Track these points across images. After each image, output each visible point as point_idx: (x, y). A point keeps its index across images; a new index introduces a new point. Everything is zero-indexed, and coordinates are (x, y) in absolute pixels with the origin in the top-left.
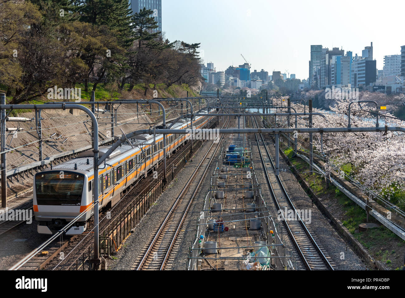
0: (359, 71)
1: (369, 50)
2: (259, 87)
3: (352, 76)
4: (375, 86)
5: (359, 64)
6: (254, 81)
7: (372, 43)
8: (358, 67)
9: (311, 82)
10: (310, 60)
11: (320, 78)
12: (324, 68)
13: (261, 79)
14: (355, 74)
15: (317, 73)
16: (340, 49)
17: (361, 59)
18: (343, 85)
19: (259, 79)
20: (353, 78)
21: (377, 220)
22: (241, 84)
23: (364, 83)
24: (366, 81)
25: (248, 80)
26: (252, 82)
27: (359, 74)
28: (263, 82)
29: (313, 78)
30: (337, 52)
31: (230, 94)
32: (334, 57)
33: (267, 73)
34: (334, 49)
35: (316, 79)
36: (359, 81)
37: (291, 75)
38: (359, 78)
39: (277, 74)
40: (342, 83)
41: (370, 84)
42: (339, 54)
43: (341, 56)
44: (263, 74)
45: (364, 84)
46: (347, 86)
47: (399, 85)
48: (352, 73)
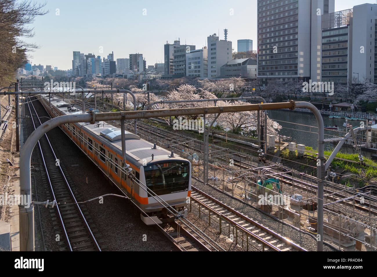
0: (106, 66)
1: (111, 55)
2: (38, 74)
3: (102, 69)
4: (116, 75)
5: (106, 63)
6: (35, 71)
7: (113, 52)
8: (105, 65)
9: (74, 72)
10: (73, 60)
11: (81, 70)
12: (83, 64)
13: (40, 70)
14: (104, 69)
15: (78, 67)
16: (93, 54)
17: (107, 60)
18: (96, 74)
19: (38, 70)
20: (102, 70)
22: (26, 72)
23: (110, 73)
24: (110, 72)
25: (31, 70)
26: (33, 72)
27: (106, 68)
28: (41, 72)
29: (76, 70)
30: (90, 56)
31: (24, 79)
32: (90, 59)
33: (42, 66)
34: (89, 54)
35: (78, 70)
36: (106, 72)
37: (55, 68)
38: (106, 70)
39: (49, 67)
40: (95, 73)
41: (113, 74)
42: (93, 57)
43: (94, 58)
44: (40, 67)
45: (109, 74)
46: (99, 75)
47: (132, 75)
48: (102, 68)
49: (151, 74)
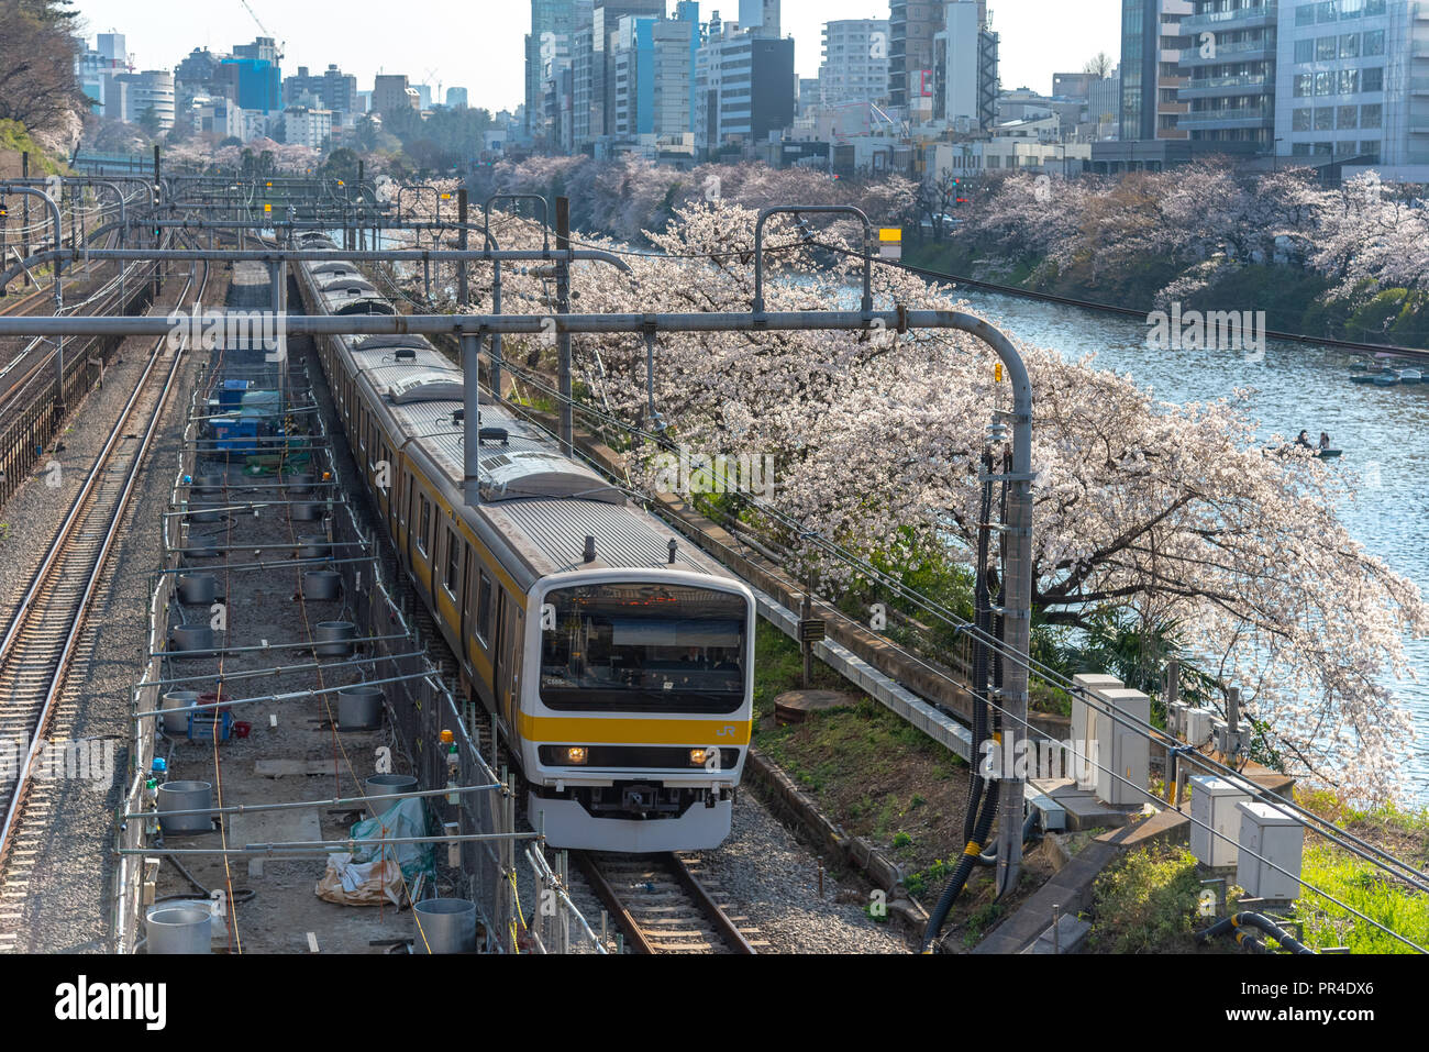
0: (725, 80)
2: (320, 138)
3: (700, 103)
4: (789, 142)
5: (724, 52)
6: (297, 112)
8: (724, 66)
9: (532, 123)
10: (529, 31)
11: (571, 107)
12: (585, 66)
13: (328, 105)
14: (712, 95)
15: (559, 85)
17: (735, 33)
18: (664, 138)
19: (319, 104)
20: (701, 109)
21: (843, 677)
22: (243, 124)
23: (747, 129)
24: (753, 121)
25: (274, 107)
26: (289, 117)
27: (725, 94)
28: (336, 119)
29: (543, 104)
31: (201, 165)
32: (626, 23)
33: (350, 80)
35: (554, 109)
36: (726, 123)
37: (451, 92)
38: (725, 108)
39: (391, 86)
40: (658, 130)
41: (771, 133)
42: (648, 12)
43: (653, 17)
44: (336, 86)
45: (745, 136)
46: (680, 142)
47: (883, 143)
48: (700, 89)
49: (1023, 134)
